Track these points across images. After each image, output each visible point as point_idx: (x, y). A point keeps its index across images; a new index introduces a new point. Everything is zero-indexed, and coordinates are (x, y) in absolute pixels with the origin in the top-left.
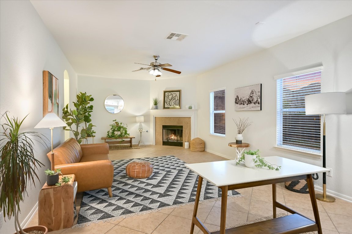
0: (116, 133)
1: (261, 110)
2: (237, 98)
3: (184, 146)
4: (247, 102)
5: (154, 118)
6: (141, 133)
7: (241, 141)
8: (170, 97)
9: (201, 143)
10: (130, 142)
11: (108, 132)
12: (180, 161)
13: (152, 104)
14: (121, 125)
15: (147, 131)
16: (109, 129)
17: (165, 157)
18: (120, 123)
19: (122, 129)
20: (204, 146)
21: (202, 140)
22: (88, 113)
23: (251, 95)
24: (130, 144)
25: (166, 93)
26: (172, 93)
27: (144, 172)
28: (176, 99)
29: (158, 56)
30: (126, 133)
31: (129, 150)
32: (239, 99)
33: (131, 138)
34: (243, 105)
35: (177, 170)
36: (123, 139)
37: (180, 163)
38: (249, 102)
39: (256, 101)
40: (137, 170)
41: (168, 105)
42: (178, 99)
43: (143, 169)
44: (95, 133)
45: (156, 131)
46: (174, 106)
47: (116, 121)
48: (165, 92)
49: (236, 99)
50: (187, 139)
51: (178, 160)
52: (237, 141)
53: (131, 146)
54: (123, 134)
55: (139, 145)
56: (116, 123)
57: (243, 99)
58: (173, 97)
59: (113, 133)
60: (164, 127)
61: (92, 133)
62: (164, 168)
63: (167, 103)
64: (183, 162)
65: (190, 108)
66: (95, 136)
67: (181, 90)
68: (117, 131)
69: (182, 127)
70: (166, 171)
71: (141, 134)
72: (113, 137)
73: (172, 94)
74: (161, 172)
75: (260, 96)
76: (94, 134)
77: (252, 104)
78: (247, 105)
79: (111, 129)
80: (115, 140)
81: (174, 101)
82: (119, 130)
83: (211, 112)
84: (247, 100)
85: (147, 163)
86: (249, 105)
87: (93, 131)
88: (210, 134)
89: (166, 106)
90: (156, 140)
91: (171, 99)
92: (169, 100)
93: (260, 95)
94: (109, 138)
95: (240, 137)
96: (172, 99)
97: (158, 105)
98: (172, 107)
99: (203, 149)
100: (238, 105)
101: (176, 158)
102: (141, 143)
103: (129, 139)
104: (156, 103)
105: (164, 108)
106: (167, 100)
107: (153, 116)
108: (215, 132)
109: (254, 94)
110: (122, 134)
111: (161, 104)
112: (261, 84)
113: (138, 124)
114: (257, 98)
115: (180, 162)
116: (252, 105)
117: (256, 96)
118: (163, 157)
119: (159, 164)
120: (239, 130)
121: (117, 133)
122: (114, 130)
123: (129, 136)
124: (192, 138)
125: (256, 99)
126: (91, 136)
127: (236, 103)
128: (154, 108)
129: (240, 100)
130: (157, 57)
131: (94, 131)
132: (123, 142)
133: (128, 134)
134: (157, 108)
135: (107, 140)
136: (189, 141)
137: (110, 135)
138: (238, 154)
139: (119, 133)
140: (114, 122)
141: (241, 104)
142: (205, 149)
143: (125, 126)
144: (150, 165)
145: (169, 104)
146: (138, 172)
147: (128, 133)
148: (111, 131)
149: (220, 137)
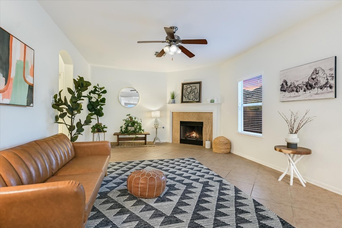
0: (129, 128)
1: (336, 97)
2: (284, 84)
3: (205, 145)
4: (305, 87)
5: (171, 113)
6: (157, 129)
7: (296, 144)
8: (189, 90)
9: (227, 144)
10: (145, 139)
11: (121, 127)
12: (202, 166)
13: (169, 98)
14: (135, 120)
15: (163, 128)
16: (123, 124)
17: (183, 159)
18: (134, 118)
19: (136, 124)
20: (230, 147)
21: (228, 140)
22: (100, 107)
23: (314, 77)
24: (144, 141)
25: (185, 86)
26: (191, 85)
27: (151, 188)
28: (196, 92)
29: (176, 27)
30: (140, 129)
31: (143, 148)
32: (289, 84)
33: (146, 135)
34: (297, 91)
35: (200, 182)
36: (137, 136)
37: (203, 171)
38: (309, 88)
39: (324, 83)
40: (142, 186)
41: (186, 99)
42: (198, 91)
43: (150, 183)
44: (107, 128)
45: (173, 128)
46: (193, 99)
47: (130, 116)
48: (183, 84)
49: (282, 84)
50: (208, 137)
51: (200, 166)
52: (288, 144)
53: (145, 143)
54: (137, 130)
55: (155, 142)
56: (130, 117)
57: (296, 84)
58: (192, 89)
59: (126, 128)
60: (182, 123)
61: (103, 128)
62: (183, 179)
63: (185, 97)
64: (207, 169)
65: (212, 101)
66: (106, 131)
67: (201, 82)
68: (130, 126)
69: (202, 123)
70: (185, 184)
71: (157, 131)
72: (126, 133)
73: (191, 87)
74: (178, 185)
75: (334, 76)
76: (105, 129)
77: (316, 89)
78: (305, 91)
79: (125, 124)
80: (128, 136)
81: (193, 94)
82: (133, 125)
83: (240, 105)
84: (304, 85)
85: (158, 175)
86: (308, 92)
87: (104, 126)
88: (239, 132)
89: (184, 100)
90: (173, 137)
91: (190, 92)
92: (187, 94)
93: (334, 74)
94: (122, 133)
95: (294, 139)
96: (192, 92)
97: (176, 99)
98: (192, 100)
99: (228, 151)
100: (287, 93)
101: (197, 162)
102: (156, 141)
103: (144, 136)
104: (173, 97)
105: (182, 102)
106: (185, 93)
107: (170, 111)
108: (244, 130)
109: (319, 74)
110: (135, 129)
111: (178, 98)
112: (336, 57)
113: (154, 120)
114: (327, 79)
115: (202, 168)
116: (315, 91)
117: (325, 76)
118: (180, 159)
119: (176, 170)
120: (290, 127)
121: (131, 129)
122: (128, 126)
123: (144, 132)
124: (214, 137)
125: (325, 81)
126: (101, 132)
127: (281, 90)
128: (171, 102)
129: (291, 85)
130: (173, 28)
131: (106, 126)
132: (137, 139)
133: (143, 130)
134: (174, 102)
135: (120, 136)
136: (210, 140)
137: (123, 130)
138: (291, 164)
139: (132, 129)
140: (128, 116)
141: (293, 91)
142: (231, 150)
143: (139, 121)
144: (162, 177)
145: (188, 98)
146: (144, 189)
147: (142, 128)
148: (124, 126)
149: (255, 136)
